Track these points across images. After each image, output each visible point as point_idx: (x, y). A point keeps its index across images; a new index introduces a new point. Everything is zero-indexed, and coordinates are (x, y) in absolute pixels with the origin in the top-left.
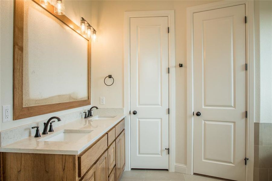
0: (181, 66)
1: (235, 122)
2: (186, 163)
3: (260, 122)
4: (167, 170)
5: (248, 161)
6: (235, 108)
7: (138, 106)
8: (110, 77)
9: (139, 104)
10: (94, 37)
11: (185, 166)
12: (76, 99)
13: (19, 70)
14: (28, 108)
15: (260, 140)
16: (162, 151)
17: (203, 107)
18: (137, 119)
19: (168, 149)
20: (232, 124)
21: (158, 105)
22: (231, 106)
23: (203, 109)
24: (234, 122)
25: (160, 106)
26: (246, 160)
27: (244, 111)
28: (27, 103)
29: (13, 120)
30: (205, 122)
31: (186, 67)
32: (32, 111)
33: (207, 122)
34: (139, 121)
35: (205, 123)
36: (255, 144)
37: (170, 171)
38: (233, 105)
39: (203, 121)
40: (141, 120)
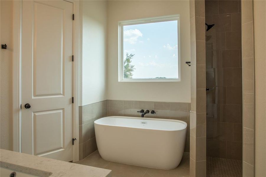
3: (82, 105)
5: (75, 141)
6: (64, 96)
15: (83, 121)
17: (33, 98)
20: (62, 111)
22: (60, 94)
24: (63, 109)
26: (73, 140)
27: (70, 97)
30: (35, 113)
35: (35, 115)
36: (79, 124)
38: (62, 93)
39: (33, 113)
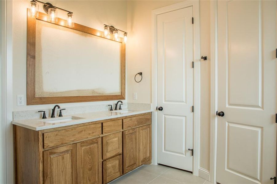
0: (205, 58)
1: (263, 127)
2: (209, 170)
4: (192, 172)
6: (263, 109)
7: (164, 102)
8: (141, 74)
9: (165, 101)
10: (126, 39)
11: (207, 172)
12: (103, 94)
13: (32, 72)
14: (41, 98)
16: (186, 151)
17: (227, 106)
18: (164, 115)
19: (192, 150)
20: (259, 130)
21: (183, 102)
22: (258, 107)
23: (227, 108)
25: (185, 104)
27: (274, 113)
28: (40, 95)
29: (27, 105)
30: (229, 124)
31: (210, 60)
32: (45, 100)
33: (231, 125)
34: (165, 118)
35: (229, 126)
37: (194, 174)
38: (260, 105)
39: (227, 123)
40: (167, 117)
